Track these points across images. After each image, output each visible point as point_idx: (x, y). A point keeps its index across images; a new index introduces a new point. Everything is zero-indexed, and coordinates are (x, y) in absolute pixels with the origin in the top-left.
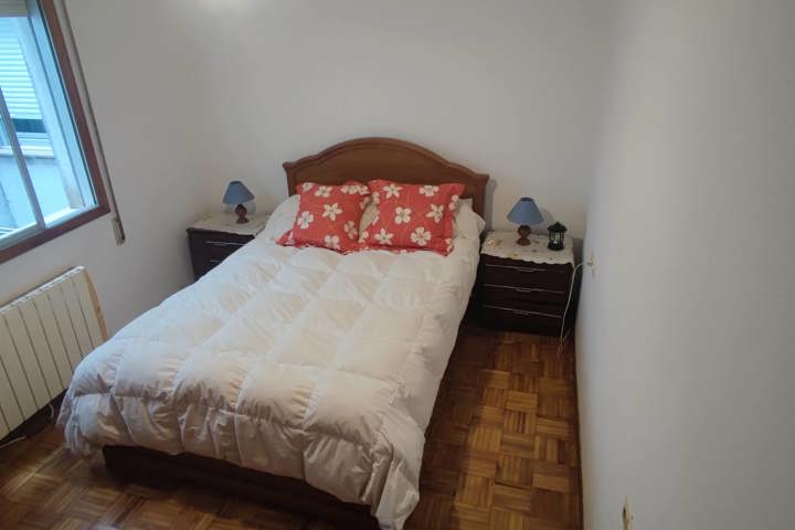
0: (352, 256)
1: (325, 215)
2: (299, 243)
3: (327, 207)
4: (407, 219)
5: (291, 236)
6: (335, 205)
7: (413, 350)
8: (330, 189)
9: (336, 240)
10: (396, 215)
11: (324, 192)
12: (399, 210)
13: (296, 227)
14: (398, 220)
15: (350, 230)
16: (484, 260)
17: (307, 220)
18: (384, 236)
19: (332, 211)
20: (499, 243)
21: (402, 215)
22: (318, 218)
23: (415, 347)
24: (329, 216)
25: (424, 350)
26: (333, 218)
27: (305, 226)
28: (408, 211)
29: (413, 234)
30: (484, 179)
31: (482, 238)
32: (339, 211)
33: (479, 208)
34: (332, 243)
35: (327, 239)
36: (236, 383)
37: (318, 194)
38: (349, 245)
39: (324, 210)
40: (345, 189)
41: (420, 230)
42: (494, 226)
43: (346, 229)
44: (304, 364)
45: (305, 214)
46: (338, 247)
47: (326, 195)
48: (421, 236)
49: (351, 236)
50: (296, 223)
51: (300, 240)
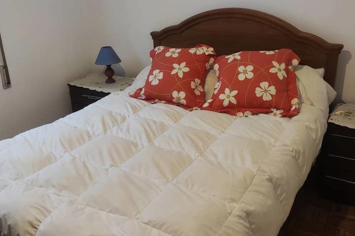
0: (197, 113)
1: (173, 72)
2: (150, 98)
3: (175, 65)
4: (250, 75)
5: (142, 92)
6: (184, 64)
7: (236, 212)
8: (179, 50)
9: (182, 95)
10: (239, 73)
11: (174, 53)
12: (241, 69)
13: (148, 83)
14: (241, 77)
15: (196, 87)
16: (332, 129)
17: (157, 77)
18: (229, 97)
19: (180, 69)
20: (348, 114)
21: (245, 72)
22: (167, 75)
23: (237, 208)
24: (177, 74)
25: (248, 214)
26: (181, 75)
27: (155, 83)
28: (250, 68)
29: (258, 89)
30: (337, 49)
31: (332, 107)
32: (187, 70)
33: (331, 78)
34: (179, 99)
35: (175, 94)
36: (35, 223)
37: (168, 55)
38: (194, 102)
39: (173, 68)
40: (192, 51)
41: (264, 84)
42: (344, 98)
43: (193, 85)
44: (110, 212)
45: (156, 72)
46: (184, 102)
47: (176, 55)
48: (266, 91)
49: (197, 93)
50: (148, 80)
51: (152, 95)
